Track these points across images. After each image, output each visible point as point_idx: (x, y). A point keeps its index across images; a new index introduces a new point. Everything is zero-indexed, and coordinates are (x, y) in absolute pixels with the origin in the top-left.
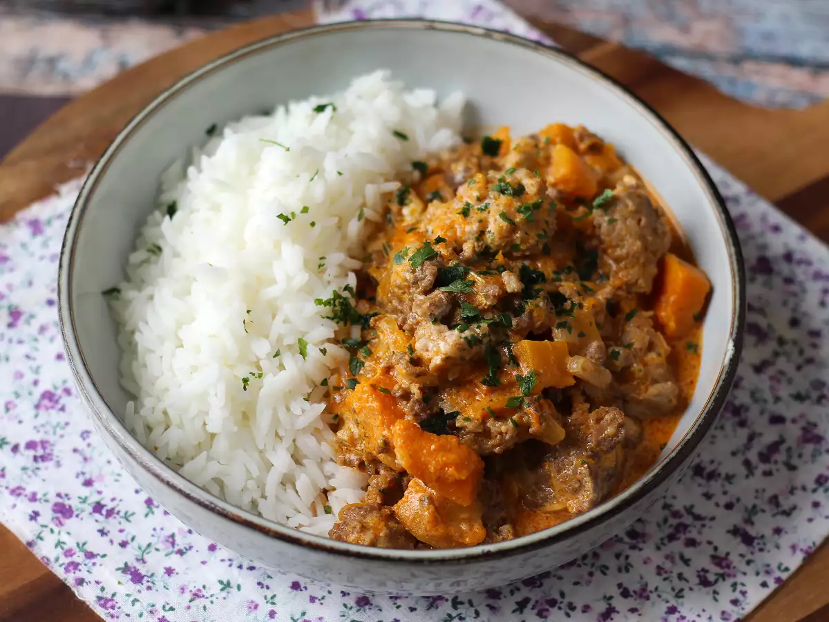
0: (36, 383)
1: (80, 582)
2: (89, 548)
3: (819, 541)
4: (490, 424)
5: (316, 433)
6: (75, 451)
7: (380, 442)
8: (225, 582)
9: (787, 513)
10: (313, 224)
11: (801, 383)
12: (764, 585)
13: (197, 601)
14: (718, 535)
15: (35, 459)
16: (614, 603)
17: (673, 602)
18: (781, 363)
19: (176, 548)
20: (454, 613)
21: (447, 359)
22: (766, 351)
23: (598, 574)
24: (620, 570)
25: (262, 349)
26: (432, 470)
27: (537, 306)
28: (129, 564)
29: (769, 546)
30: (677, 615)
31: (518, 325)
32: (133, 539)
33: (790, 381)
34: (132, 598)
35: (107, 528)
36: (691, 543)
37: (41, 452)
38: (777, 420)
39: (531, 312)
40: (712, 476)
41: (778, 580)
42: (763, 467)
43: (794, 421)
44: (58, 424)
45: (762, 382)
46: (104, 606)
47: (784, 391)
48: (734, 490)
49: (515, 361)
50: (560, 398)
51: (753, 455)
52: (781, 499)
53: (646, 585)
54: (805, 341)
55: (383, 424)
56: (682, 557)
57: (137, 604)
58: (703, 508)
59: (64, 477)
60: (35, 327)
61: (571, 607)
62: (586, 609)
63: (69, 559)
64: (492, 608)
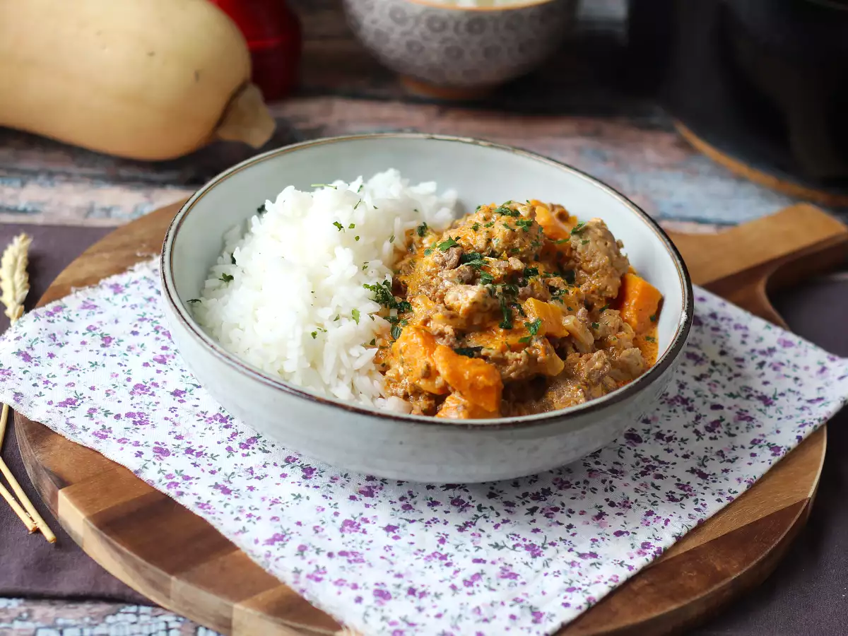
0: (129, 380)
1: (181, 494)
2: (185, 473)
3: (758, 476)
4: (508, 354)
5: (370, 373)
6: (166, 419)
7: (424, 366)
8: (297, 495)
9: (732, 461)
10: (357, 238)
11: (733, 387)
12: (719, 500)
13: (276, 505)
14: (681, 471)
15: (135, 423)
16: (604, 510)
17: (650, 508)
18: (716, 376)
19: (255, 476)
20: (480, 514)
21: (474, 303)
22: (704, 368)
23: (589, 493)
24: (606, 490)
25: (326, 313)
26: (467, 377)
27: (537, 280)
28: (219, 483)
29: (719, 480)
30: (654, 516)
31: (523, 292)
32: (220, 469)
33: (724, 386)
34: (224, 503)
35: (199, 463)
36: (660, 477)
37: (139, 420)
38: (716, 407)
39: (532, 285)
40: (670, 439)
41: (729, 498)
42: (709, 435)
43: (730, 408)
44: (150, 403)
45: (703, 386)
46: (202, 508)
47: (720, 391)
48: (688, 448)
49: (523, 314)
50: (558, 346)
51: (700, 427)
52: (726, 453)
53: (628, 498)
54: (733, 365)
55: (425, 353)
56: (653, 485)
57: (228, 506)
58: (664, 457)
59: (159, 433)
60: (123, 347)
61: (571, 512)
62: (582, 513)
63: (170, 481)
64: (508, 511)
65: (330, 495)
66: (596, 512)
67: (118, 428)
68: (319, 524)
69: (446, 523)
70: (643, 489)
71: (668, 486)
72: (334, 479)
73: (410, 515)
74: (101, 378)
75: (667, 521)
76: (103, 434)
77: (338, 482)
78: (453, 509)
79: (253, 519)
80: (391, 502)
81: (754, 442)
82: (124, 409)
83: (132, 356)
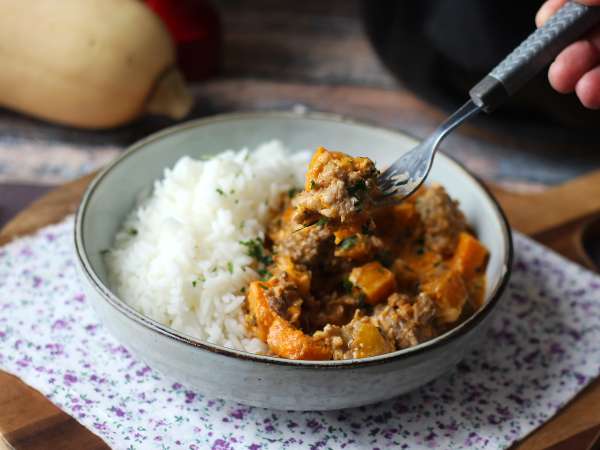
0: (52, 316)
1: (83, 415)
2: (88, 397)
5: (236, 317)
6: (78, 350)
8: (179, 417)
9: (544, 388)
10: (237, 202)
11: (549, 323)
12: (532, 423)
13: (160, 426)
14: (501, 398)
15: (52, 353)
16: (435, 431)
17: (473, 430)
18: (536, 314)
19: (146, 400)
20: (330, 435)
22: (525, 307)
23: (423, 417)
24: (437, 414)
25: (205, 266)
28: (115, 407)
29: (533, 404)
30: (476, 437)
32: (117, 394)
33: (541, 323)
34: (117, 424)
35: (100, 388)
36: (483, 402)
37: (56, 350)
38: (534, 341)
40: (495, 369)
41: (540, 421)
42: (526, 365)
43: (545, 342)
44: (67, 336)
45: (525, 323)
46: (99, 428)
47: (537, 327)
48: (509, 376)
51: (520, 359)
52: (539, 381)
53: (455, 422)
56: (477, 409)
57: (120, 427)
58: (489, 385)
59: (71, 363)
60: (50, 288)
61: (407, 433)
62: (416, 434)
63: (75, 404)
64: (355, 433)
65: (206, 418)
66: (427, 433)
67: (37, 357)
68: (194, 443)
69: (301, 442)
70: (468, 413)
71: (490, 410)
72: (211, 403)
73: (271, 436)
74: (29, 314)
75: (487, 442)
76: (24, 363)
77: (214, 406)
78: (309, 430)
79: (141, 439)
80: (257, 424)
81: (564, 372)
82: (44, 341)
83: (56, 296)
